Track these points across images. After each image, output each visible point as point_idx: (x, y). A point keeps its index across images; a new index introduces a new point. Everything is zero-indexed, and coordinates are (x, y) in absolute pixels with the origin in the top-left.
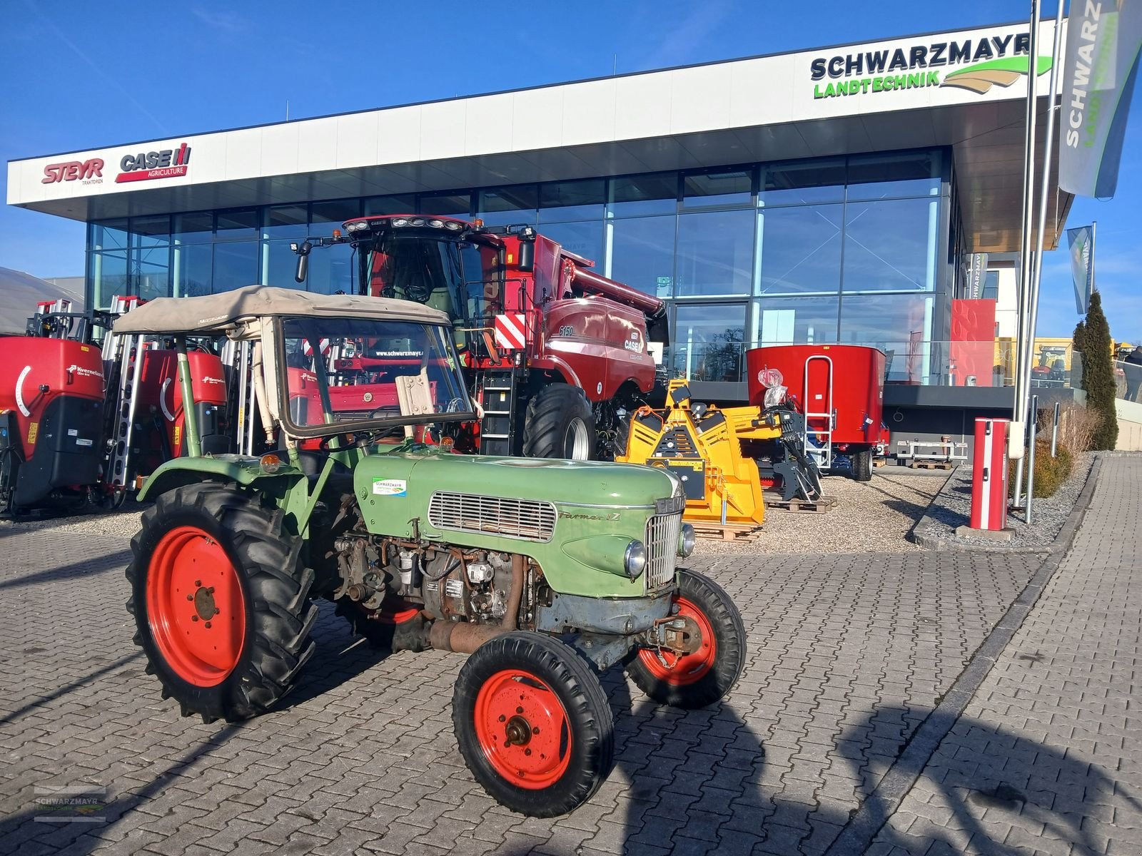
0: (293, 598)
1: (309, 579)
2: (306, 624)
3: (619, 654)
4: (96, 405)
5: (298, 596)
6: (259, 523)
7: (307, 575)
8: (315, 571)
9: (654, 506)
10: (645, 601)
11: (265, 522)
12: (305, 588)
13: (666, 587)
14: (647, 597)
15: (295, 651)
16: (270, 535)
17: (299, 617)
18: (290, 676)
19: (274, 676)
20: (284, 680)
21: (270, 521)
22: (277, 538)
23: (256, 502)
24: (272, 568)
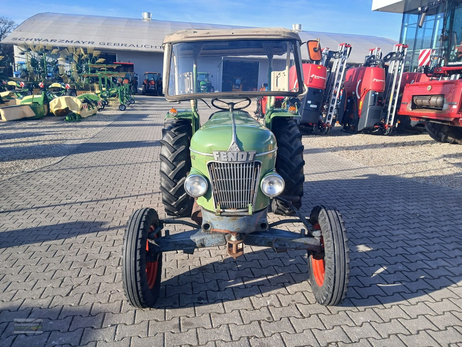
0: (171, 172)
1: (181, 165)
2: (178, 184)
4: (320, 91)
5: (173, 171)
6: (170, 138)
9: (212, 155)
10: (215, 215)
12: (178, 169)
13: (234, 211)
14: (215, 213)
15: (173, 194)
16: (170, 143)
17: (174, 180)
18: (176, 204)
19: (169, 202)
20: (174, 205)
21: (174, 138)
22: (172, 145)
23: (175, 129)
24: (165, 157)
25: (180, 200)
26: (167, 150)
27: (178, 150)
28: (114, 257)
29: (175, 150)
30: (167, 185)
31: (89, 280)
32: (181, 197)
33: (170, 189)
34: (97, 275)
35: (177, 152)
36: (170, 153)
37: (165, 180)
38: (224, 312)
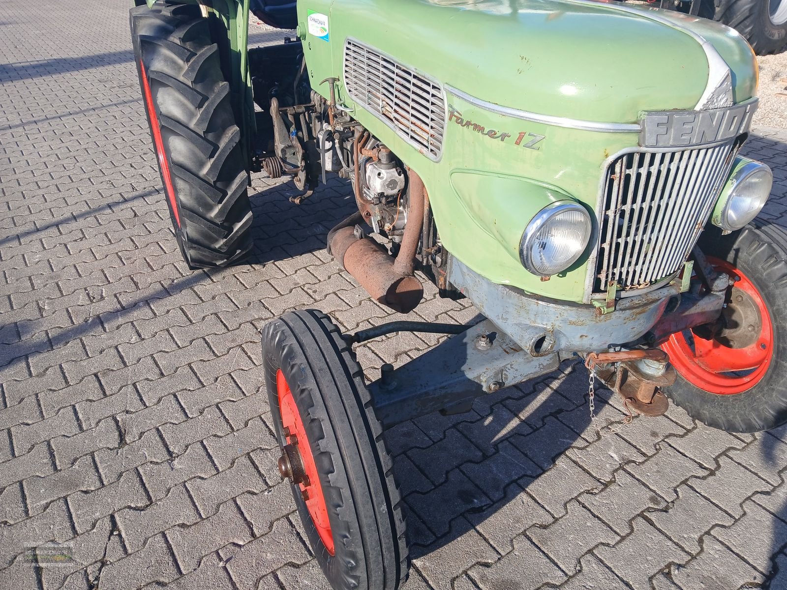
0: (207, 162)
1: (231, 140)
2: (230, 193)
3: (537, 369)
5: (212, 160)
6: (174, 62)
7: (230, 134)
8: (241, 131)
9: (637, 127)
10: (585, 311)
11: (180, 62)
12: (223, 151)
13: (645, 291)
14: (590, 306)
15: (218, 221)
16: (181, 78)
17: (219, 185)
18: (225, 244)
19: (206, 242)
20: (220, 248)
21: (188, 60)
22: (190, 84)
23: (181, 33)
24: (179, 122)
25: (237, 232)
26: (179, 101)
27: (212, 97)
28: (135, 431)
29: (205, 99)
30: (199, 200)
31: (120, 535)
32: (239, 225)
33: (210, 208)
34: (130, 507)
35: (212, 103)
36: (191, 107)
37: (191, 186)
38: (551, 520)
